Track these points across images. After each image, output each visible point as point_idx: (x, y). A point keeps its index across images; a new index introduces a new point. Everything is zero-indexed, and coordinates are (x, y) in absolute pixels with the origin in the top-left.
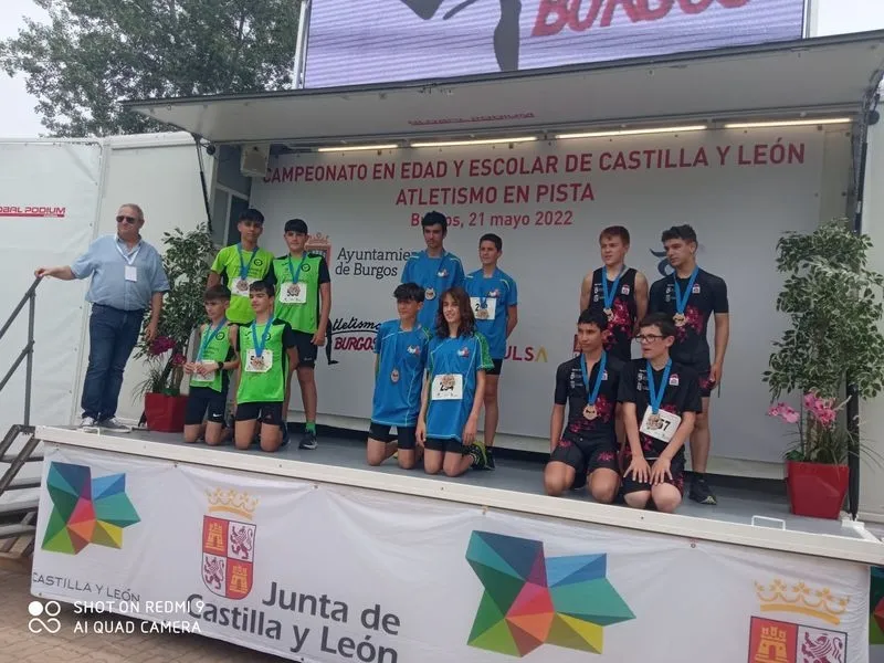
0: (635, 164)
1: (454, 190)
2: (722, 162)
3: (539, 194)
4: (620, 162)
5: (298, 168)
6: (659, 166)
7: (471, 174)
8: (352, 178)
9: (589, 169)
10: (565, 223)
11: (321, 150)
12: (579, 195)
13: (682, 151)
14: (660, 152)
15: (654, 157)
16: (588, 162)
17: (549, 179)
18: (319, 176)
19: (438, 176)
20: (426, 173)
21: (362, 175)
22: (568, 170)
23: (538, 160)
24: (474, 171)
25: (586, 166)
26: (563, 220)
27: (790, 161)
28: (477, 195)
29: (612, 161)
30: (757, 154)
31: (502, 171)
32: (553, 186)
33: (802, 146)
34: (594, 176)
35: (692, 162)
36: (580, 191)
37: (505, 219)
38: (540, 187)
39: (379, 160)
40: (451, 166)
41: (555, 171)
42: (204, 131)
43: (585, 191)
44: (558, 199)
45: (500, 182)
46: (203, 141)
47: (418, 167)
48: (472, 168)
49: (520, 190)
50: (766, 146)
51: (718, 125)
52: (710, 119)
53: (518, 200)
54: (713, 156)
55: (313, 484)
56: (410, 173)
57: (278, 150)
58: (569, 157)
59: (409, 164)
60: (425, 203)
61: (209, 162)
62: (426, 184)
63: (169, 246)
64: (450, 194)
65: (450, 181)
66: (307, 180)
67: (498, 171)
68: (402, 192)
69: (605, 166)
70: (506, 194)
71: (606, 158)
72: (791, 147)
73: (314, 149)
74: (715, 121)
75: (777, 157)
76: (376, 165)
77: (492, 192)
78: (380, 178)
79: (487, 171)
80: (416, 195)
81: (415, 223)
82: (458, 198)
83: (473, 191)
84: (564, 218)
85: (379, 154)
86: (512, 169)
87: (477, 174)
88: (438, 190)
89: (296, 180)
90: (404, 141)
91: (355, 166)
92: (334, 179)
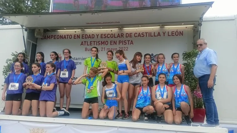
0: (143, 36)
1: (97, 41)
2: (164, 36)
3: (119, 43)
4: (139, 35)
5: (51, 36)
6: (149, 36)
7: (101, 38)
8: (67, 38)
9: (132, 37)
10: (126, 50)
11: (58, 31)
13: (154, 33)
15: (148, 34)
16: (132, 35)
17: (122, 39)
18: (58, 38)
19: (92, 38)
20: (89, 37)
21: (70, 37)
22: (126, 37)
23: (119, 34)
25: (131, 36)
27: (180, 35)
28: (103, 43)
30: (172, 34)
32: (123, 41)
33: (183, 32)
34: (133, 39)
35: (157, 35)
36: (130, 42)
37: (110, 49)
38: (119, 41)
39: (75, 34)
40: (96, 36)
41: (123, 37)
42: (24, 25)
44: (124, 44)
46: (24, 27)
47: (86, 36)
48: (101, 36)
49: (114, 42)
50: (174, 32)
51: (163, 26)
52: (161, 25)
53: (114, 44)
54: (162, 34)
55: (65, 125)
56: (84, 37)
57: (46, 30)
58: (126, 34)
59: (84, 35)
61: (26, 33)
62: (89, 40)
63: (13, 57)
64: (95, 43)
65: (95, 39)
66: (54, 39)
67: (108, 37)
68: (82, 42)
69: (136, 36)
70: (111, 43)
71: (136, 34)
72: (180, 32)
73: (56, 30)
74: (162, 25)
75: (177, 34)
76: (74, 35)
77: (107, 42)
78: (76, 38)
79: (105, 37)
80: (86, 43)
81: (86, 50)
82: (98, 44)
83: (102, 42)
84: (126, 49)
85: (75, 32)
86: (112, 37)
87: (103, 38)
88: (92, 41)
89: (51, 39)
90: (82, 29)
91: (69, 35)
92: (62, 39)
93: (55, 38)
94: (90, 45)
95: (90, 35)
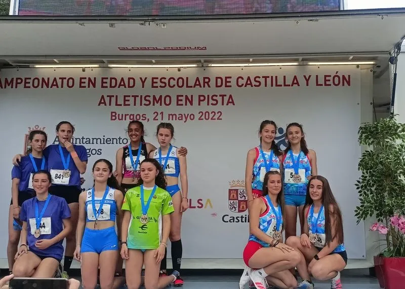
0: (258, 84)
1: (141, 96)
2: (307, 85)
3: (200, 101)
4: (249, 82)
5: (17, 79)
6: (272, 85)
7: (153, 87)
8: (62, 87)
9: (230, 86)
10: (218, 119)
11: (38, 66)
12: (226, 102)
13: (285, 77)
14: (272, 77)
15: (269, 80)
16: (230, 82)
17: (205, 91)
18: (36, 85)
19: (129, 87)
20: (120, 85)
21: (70, 84)
22: (217, 86)
23: (198, 79)
24: (155, 85)
25: (228, 84)
26: (216, 117)
27: (343, 85)
28: (158, 100)
29: (244, 82)
30: (326, 80)
31: (174, 85)
32: (208, 96)
33: (349, 76)
34: (233, 90)
35: (291, 84)
36: (226, 99)
37: (178, 116)
38: (200, 96)
39: (83, 75)
40: (139, 83)
41: (209, 86)
43: (229, 100)
44: (212, 104)
47: (113, 81)
48: (153, 82)
49: (187, 97)
50: (330, 76)
51: (305, 63)
52: (301, 58)
53: (186, 105)
54: (302, 81)
56: (108, 85)
58: (217, 78)
59: (107, 78)
60: (121, 105)
62: (121, 92)
64: (138, 99)
65: (138, 90)
66: (25, 87)
67: (172, 85)
68: (103, 97)
69: (240, 84)
70: (178, 100)
71: (240, 79)
72: (344, 76)
73: (31, 65)
74: (303, 60)
75: (336, 82)
76: (81, 79)
77: (168, 99)
78: (85, 87)
79: (163, 85)
80: (113, 99)
81: (114, 118)
83: (154, 97)
84: (217, 116)
85: (84, 71)
86: (180, 84)
87: (157, 87)
88: (129, 96)
89: (16, 87)
90: (103, 62)
91: (65, 78)
92: (48, 87)
94: (125, 105)
95: (122, 79)
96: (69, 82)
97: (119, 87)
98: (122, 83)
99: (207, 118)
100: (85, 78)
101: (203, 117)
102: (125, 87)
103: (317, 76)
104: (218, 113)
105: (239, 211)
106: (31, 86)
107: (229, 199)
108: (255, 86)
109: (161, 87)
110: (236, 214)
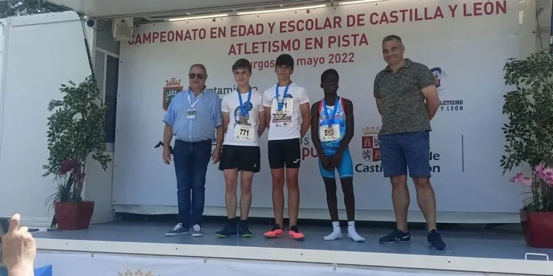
0: (394, 19)
1: (270, 42)
2: (453, 16)
3: (330, 43)
4: (384, 18)
5: (154, 33)
6: (411, 20)
7: (281, 32)
8: (195, 38)
9: (364, 25)
10: (350, 61)
11: (170, 20)
12: (358, 42)
13: (426, 9)
14: (411, 10)
15: (407, 14)
16: (363, 20)
17: (336, 32)
18: (171, 38)
19: (258, 33)
20: (249, 32)
21: (202, 36)
22: (348, 25)
23: (328, 19)
24: (283, 29)
25: (361, 22)
26: (347, 59)
27: (497, 13)
28: (286, 45)
29: (379, 19)
30: (475, 9)
31: (303, 28)
32: (339, 37)
33: (505, 2)
34: (367, 29)
35: (433, 17)
36: (359, 39)
37: (307, 61)
38: (330, 38)
39: (214, 25)
40: (267, 28)
41: (340, 27)
42: (85, 10)
43: (362, 39)
44: (343, 45)
45: (302, 36)
46: (85, 17)
47: (242, 28)
48: (281, 27)
49: (316, 40)
50: (481, 4)
53: (315, 48)
54: (446, 11)
56: (237, 33)
57: (140, 21)
58: (348, 17)
59: (236, 27)
60: (250, 53)
61: (91, 31)
62: (249, 39)
63: (65, 94)
64: (267, 46)
65: (266, 36)
66: (161, 41)
67: (300, 28)
68: (232, 46)
69: (374, 21)
70: (307, 44)
71: (374, 16)
72: (498, 3)
73: (165, 19)
75: (489, 10)
76: (212, 29)
77: (296, 43)
78: (215, 37)
79: (292, 29)
80: (243, 48)
82: (272, 48)
83: (283, 42)
84: (349, 58)
85: (214, 21)
86: (309, 26)
87: (285, 31)
88: (258, 43)
89: (153, 42)
90: (232, 11)
91: (197, 30)
92: (182, 40)
93: (163, 39)
94: (254, 52)
95: (251, 26)
96: (200, 33)
97: (248, 35)
98: (251, 30)
99: (338, 60)
100: (216, 28)
101: (334, 60)
102: (254, 34)
103: (465, 5)
104: (350, 55)
105: (374, 160)
106: (167, 40)
107: (363, 147)
108: (391, 21)
109: (289, 31)
110: (371, 163)
